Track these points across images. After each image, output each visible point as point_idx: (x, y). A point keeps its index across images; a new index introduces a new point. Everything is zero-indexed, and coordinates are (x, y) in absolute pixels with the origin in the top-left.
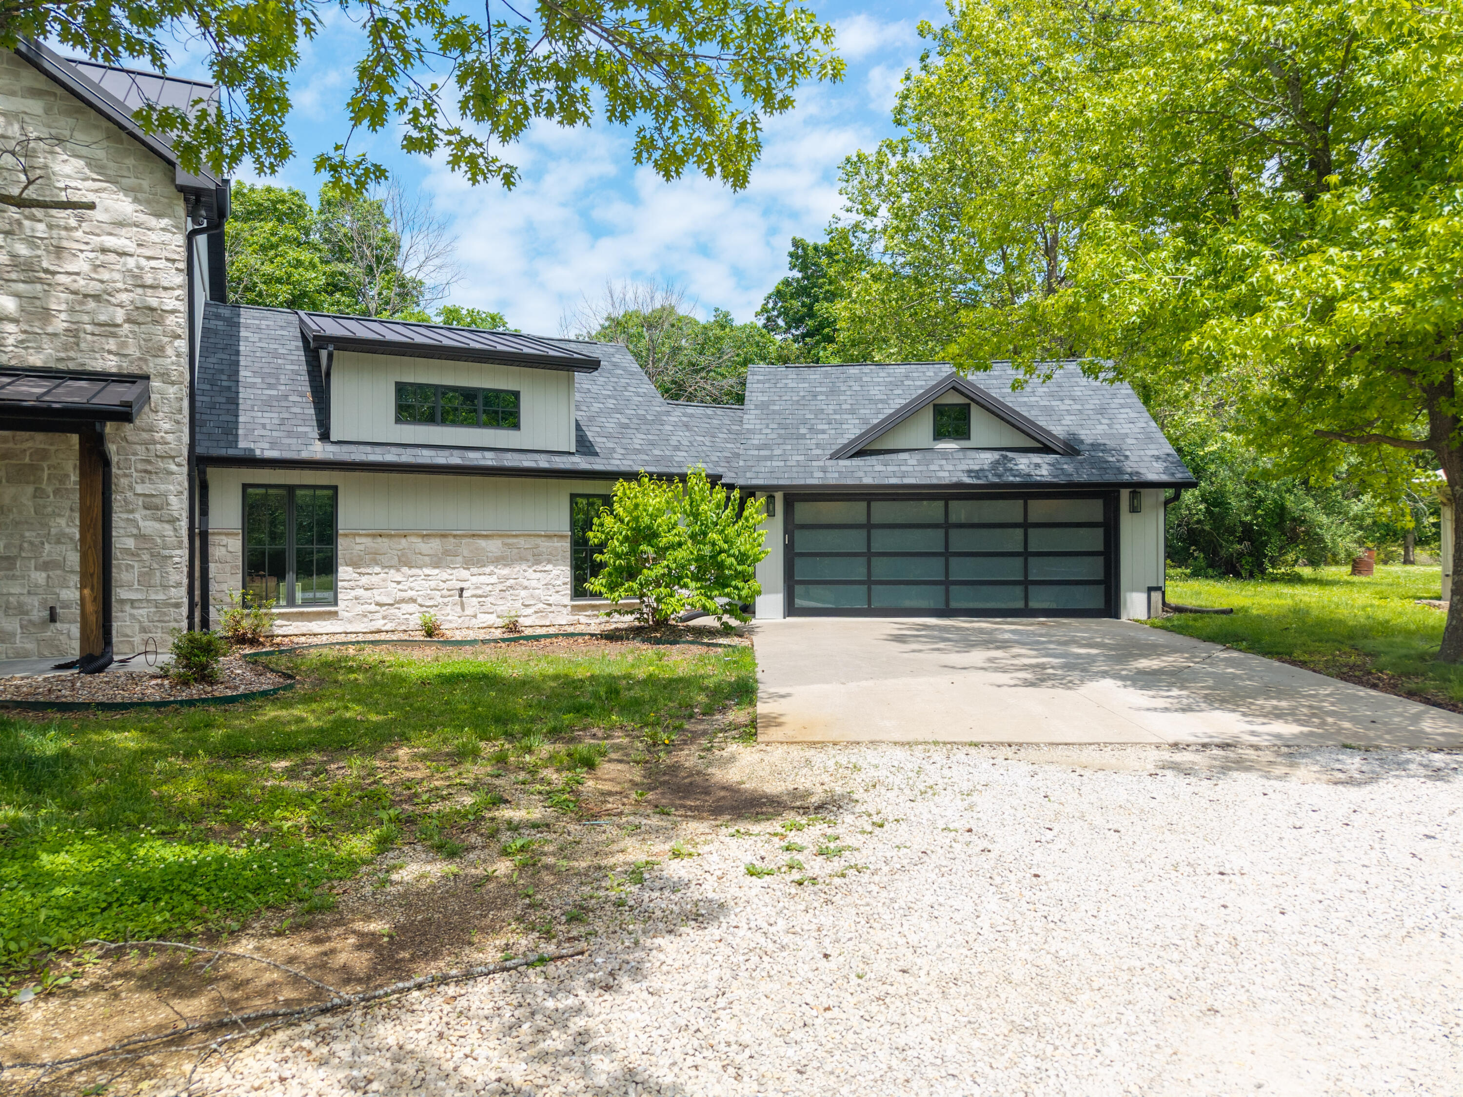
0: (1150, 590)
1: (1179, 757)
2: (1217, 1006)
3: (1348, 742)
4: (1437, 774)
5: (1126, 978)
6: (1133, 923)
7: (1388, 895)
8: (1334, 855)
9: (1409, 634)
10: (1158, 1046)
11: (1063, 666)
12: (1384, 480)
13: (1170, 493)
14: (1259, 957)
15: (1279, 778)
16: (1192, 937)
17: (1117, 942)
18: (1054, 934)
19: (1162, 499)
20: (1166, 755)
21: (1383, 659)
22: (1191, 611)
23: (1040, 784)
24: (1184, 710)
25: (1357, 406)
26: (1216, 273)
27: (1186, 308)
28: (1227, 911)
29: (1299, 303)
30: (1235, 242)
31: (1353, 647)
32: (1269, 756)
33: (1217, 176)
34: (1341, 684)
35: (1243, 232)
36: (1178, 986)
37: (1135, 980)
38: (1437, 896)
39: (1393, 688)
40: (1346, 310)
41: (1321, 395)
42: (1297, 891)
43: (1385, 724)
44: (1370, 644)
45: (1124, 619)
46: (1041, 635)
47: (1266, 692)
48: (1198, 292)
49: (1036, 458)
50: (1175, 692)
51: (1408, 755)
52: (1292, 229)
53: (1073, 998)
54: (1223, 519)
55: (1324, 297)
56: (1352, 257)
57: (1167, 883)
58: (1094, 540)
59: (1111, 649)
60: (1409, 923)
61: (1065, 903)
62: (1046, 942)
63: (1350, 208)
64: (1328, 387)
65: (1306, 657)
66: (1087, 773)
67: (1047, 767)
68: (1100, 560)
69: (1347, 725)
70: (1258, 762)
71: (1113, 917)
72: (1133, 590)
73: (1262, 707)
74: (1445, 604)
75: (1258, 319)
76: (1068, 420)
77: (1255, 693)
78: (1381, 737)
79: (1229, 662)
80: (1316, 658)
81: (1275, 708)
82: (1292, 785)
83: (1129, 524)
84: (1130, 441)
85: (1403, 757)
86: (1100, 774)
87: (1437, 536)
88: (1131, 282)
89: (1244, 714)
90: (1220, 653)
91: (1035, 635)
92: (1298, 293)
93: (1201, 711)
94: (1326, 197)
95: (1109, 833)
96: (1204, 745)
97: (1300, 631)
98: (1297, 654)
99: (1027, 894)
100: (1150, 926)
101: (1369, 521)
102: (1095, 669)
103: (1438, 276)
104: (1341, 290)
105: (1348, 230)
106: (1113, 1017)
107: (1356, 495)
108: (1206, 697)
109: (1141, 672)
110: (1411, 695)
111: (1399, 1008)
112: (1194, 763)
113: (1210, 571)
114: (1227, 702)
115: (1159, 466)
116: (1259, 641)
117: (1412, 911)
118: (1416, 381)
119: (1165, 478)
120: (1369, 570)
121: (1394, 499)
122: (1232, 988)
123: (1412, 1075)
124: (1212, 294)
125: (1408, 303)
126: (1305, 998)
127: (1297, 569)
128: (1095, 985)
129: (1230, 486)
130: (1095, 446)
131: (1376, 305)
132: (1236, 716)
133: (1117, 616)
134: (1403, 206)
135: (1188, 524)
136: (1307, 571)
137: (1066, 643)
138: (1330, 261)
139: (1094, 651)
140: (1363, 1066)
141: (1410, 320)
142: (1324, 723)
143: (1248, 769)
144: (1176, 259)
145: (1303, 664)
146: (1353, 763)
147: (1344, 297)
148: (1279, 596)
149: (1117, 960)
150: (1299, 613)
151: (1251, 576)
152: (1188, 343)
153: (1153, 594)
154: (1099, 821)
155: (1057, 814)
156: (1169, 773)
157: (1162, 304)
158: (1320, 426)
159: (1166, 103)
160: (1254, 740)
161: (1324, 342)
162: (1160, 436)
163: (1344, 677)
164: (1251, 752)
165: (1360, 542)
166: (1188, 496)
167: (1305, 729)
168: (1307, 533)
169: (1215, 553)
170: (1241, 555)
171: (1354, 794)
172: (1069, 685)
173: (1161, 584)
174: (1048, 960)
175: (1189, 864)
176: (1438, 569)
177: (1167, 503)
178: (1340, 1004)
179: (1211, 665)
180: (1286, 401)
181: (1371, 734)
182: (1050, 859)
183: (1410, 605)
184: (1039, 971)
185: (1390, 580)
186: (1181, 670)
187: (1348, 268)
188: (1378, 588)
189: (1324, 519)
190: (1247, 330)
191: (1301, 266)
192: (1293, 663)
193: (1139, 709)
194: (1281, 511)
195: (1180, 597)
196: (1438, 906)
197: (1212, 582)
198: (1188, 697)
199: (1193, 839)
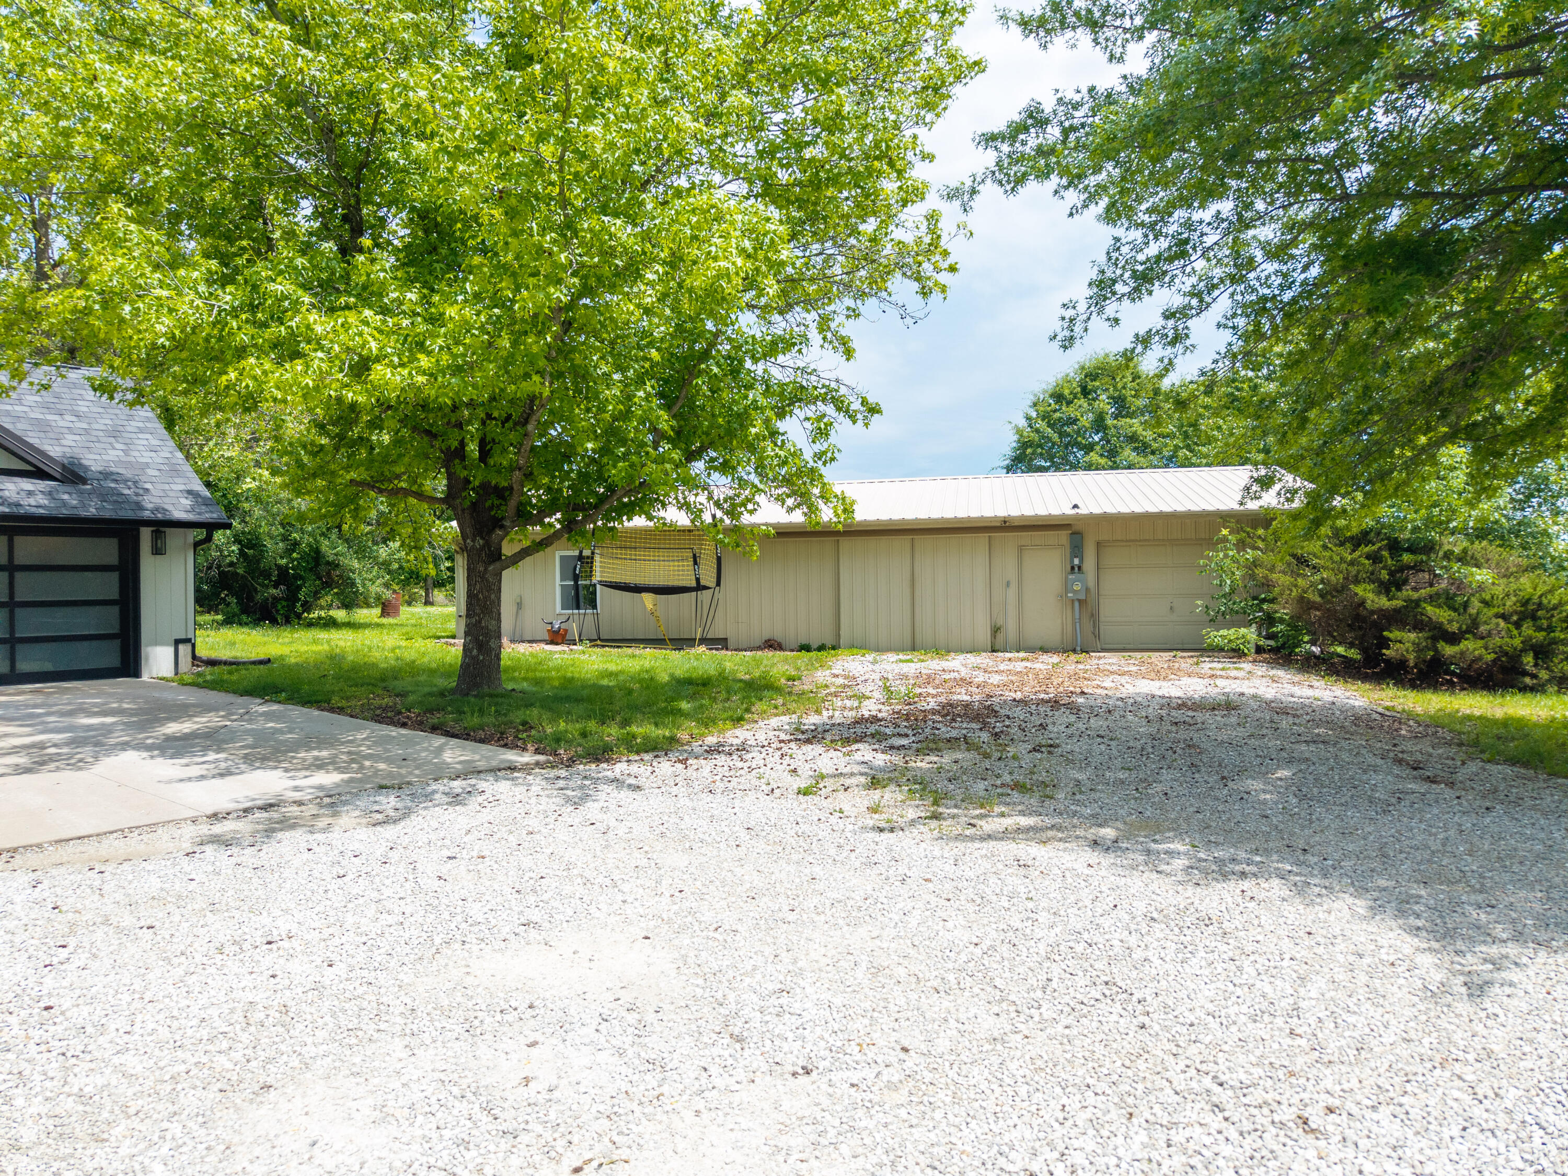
0: (177, 642)
1: (219, 828)
2: (270, 1080)
3: (384, 782)
4: (456, 799)
5: (169, 1088)
6: (175, 1024)
7: (421, 920)
8: (375, 895)
9: (432, 672)
10: (208, 1148)
11: (69, 743)
12: (410, 530)
13: (202, 534)
14: (309, 1017)
15: (324, 831)
16: (242, 1019)
17: (157, 1052)
18: (76, 1070)
19: (191, 540)
20: (205, 829)
21: (411, 698)
22: (225, 663)
23: (46, 894)
24: (222, 775)
25: (386, 459)
26: (253, 308)
27: (220, 339)
28: (277, 980)
29: (337, 357)
30: (274, 281)
31: (385, 688)
32: (312, 809)
33: (251, 202)
34: (377, 726)
35: (281, 273)
36: (228, 1076)
37: (179, 1087)
38: (459, 910)
39: (420, 725)
40: (380, 372)
41: (353, 443)
42: (344, 939)
43: (415, 760)
44: (399, 685)
45: (145, 678)
46: (36, 706)
47: (306, 743)
48: (235, 324)
49: (27, 484)
50: (212, 756)
51: (434, 786)
52: (329, 280)
53: (105, 1136)
54: (258, 561)
55: (360, 355)
56: (384, 322)
57: (213, 970)
58: (108, 586)
59: (132, 715)
60: (438, 940)
61: (90, 1029)
62: (66, 1083)
63: (382, 275)
64: (361, 438)
65: (344, 703)
66: (109, 868)
67: (54, 872)
68: (115, 610)
69: (382, 766)
70: (301, 818)
71: (151, 1026)
72: (156, 643)
73: (304, 760)
74: (460, 642)
75: (299, 365)
76: (69, 440)
77: (296, 746)
78: (411, 773)
79: (268, 716)
80: (353, 703)
81: (317, 758)
82: (335, 836)
83: (149, 566)
84: (150, 472)
85: (429, 789)
86: (126, 866)
87: (452, 580)
88: (159, 298)
89: (287, 770)
90: (259, 707)
91: (27, 706)
92: (337, 348)
93: (242, 773)
94: (361, 258)
95: (140, 933)
96: (246, 810)
97: (337, 678)
98: (336, 701)
99: (36, 1034)
100: (195, 1022)
101: (395, 566)
102: (113, 741)
103: (455, 357)
104: (375, 352)
105: (381, 295)
106: (155, 1138)
107: (385, 541)
108: (246, 757)
109: (169, 739)
110: (434, 729)
111: (431, 1021)
112: (235, 831)
113: (244, 617)
114: (268, 759)
115: (187, 502)
116: (298, 691)
117: (440, 929)
118: (437, 443)
119: (191, 517)
120: (396, 613)
121: (418, 548)
122: (285, 1057)
123: (442, 1076)
124: (252, 330)
125: (431, 375)
126: (354, 1041)
127: (332, 613)
128: (132, 1111)
129: (264, 528)
130: (107, 475)
131: (405, 372)
132: (279, 773)
133: (136, 673)
134: (425, 284)
135: (219, 567)
136: (340, 615)
137: (71, 713)
138: (366, 323)
139: (109, 720)
140: (404, 1085)
141: (433, 392)
142: (362, 767)
143: (293, 827)
144: (209, 282)
145: (341, 710)
146: (389, 802)
147: (377, 360)
148: (315, 642)
149: (158, 1073)
150: (335, 659)
151: (288, 621)
152: (224, 378)
153: (181, 647)
154: (128, 920)
155: (72, 926)
156: (209, 849)
157: (194, 329)
158: (353, 475)
159: (197, 108)
160: (297, 796)
161: (361, 399)
162: (187, 468)
163: (379, 719)
164: (295, 808)
165: (387, 586)
166: (219, 536)
167: (346, 776)
168: (341, 576)
169: (250, 598)
170: (276, 599)
171: (390, 832)
172: (79, 765)
173: (190, 636)
174: (69, 1104)
175: (235, 943)
176: (452, 610)
177: (196, 545)
178: (383, 1035)
179: (250, 721)
180: (322, 447)
181: (403, 771)
182: (65, 983)
183: (431, 644)
184: (58, 1121)
185: (413, 621)
186: (217, 730)
187: (381, 332)
188: (404, 630)
189: (356, 564)
190: (288, 376)
191: (340, 321)
192: (332, 710)
193: (170, 782)
194: (316, 556)
195: (212, 648)
196: (459, 918)
197: (245, 630)
198: (226, 759)
199: (237, 914)
